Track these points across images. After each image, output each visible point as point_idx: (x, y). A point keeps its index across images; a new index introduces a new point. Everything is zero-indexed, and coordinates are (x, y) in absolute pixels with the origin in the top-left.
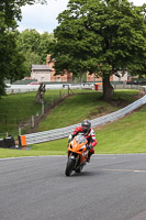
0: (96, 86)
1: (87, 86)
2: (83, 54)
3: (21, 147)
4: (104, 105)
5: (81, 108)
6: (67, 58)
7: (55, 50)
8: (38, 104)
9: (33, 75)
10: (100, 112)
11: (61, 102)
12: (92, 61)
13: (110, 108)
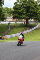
0: (24, 23)
1: (22, 23)
2: (21, 14)
3: (3, 39)
4: (26, 28)
5: (20, 29)
6: (16, 15)
7: (13, 13)
8: (8, 27)
9: (7, 20)
10: (25, 30)
11: (14, 27)
12: (23, 16)
13: (28, 29)
